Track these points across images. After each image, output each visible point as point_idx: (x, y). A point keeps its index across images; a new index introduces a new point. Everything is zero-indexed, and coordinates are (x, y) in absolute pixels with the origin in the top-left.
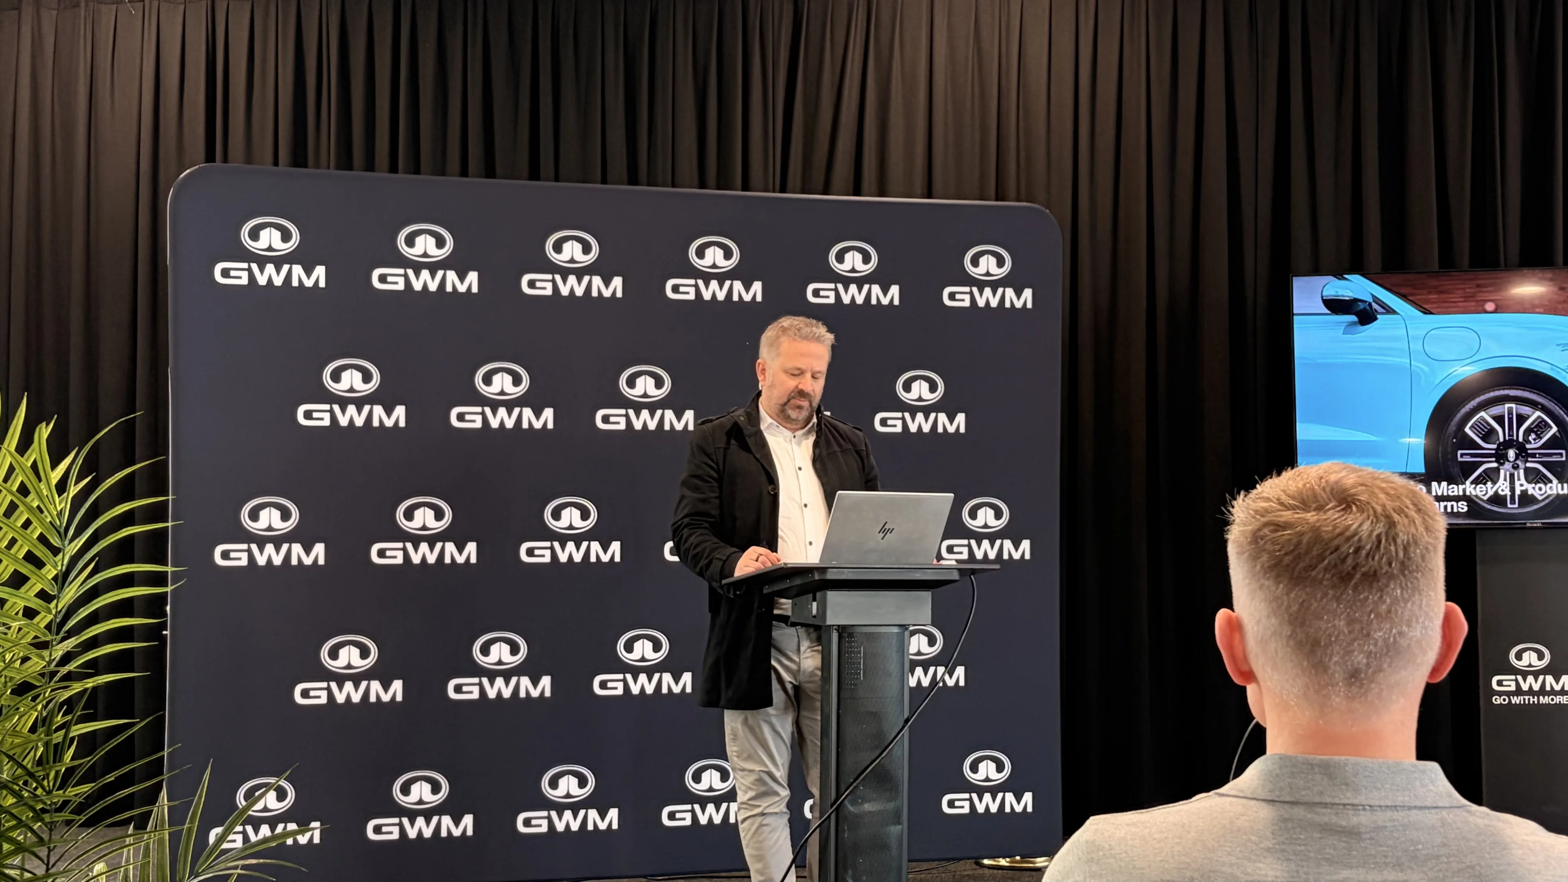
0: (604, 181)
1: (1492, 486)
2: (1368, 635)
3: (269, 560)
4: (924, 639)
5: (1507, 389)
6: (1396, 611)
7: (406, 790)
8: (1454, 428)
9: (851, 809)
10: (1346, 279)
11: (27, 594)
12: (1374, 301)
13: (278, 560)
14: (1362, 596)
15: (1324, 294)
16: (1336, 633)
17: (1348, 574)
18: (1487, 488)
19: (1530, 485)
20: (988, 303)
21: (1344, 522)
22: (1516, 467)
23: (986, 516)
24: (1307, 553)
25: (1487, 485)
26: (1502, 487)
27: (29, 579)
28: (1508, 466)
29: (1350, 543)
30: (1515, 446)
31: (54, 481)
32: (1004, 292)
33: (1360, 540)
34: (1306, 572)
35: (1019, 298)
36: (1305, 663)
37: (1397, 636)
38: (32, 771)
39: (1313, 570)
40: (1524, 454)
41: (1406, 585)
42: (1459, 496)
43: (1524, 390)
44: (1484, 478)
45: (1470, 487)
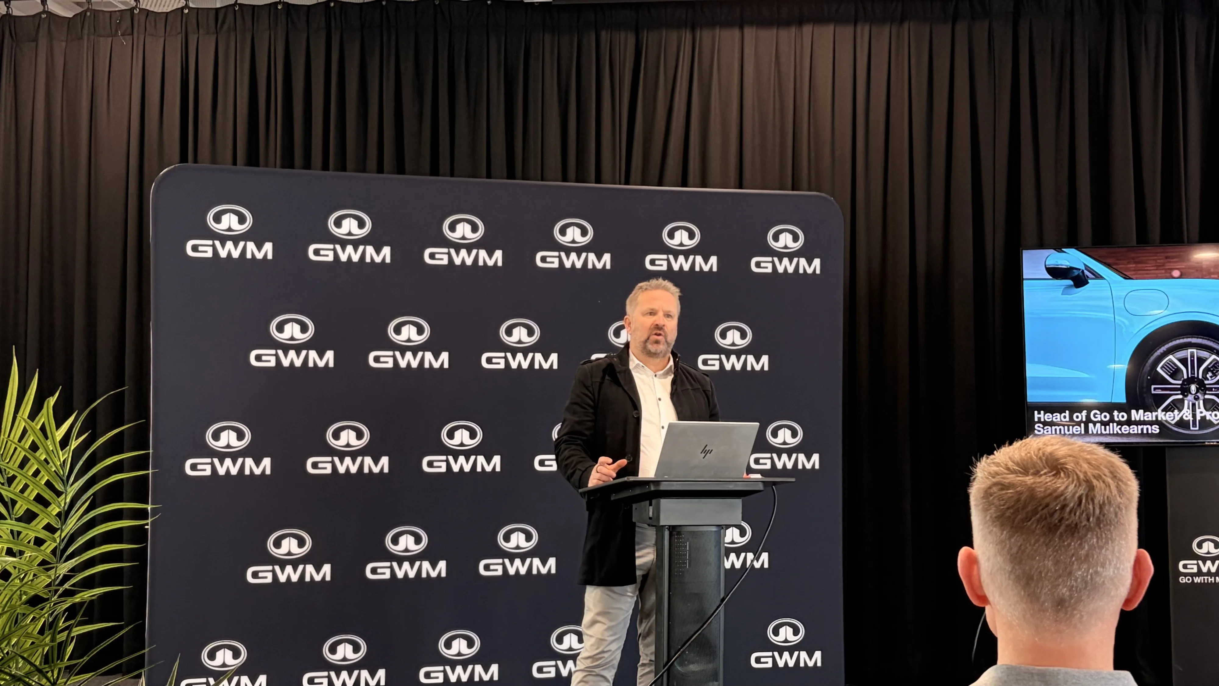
0: (489, 176)
1: (1178, 413)
2: (1070, 573)
3: (228, 471)
4: (737, 532)
5: (1189, 337)
6: (1093, 555)
7: (333, 650)
8: (1149, 368)
9: (679, 668)
10: (1065, 252)
11: (37, 526)
12: (1086, 269)
13: (234, 471)
14: (1066, 543)
15: (1047, 263)
16: (1046, 571)
17: (1055, 525)
18: (1174, 415)
19: (1208, 412)
20: (786, 269)
21: (1053, 485)
22: (1197, 399)
23: (784, 435)
24: (1024, 508)
25: (1174, 413)
26: (1186, 414)
27: (38, 515)
28: (1190, 397)
29: (1058, 501)
30: (1196, 382)
31: (58, 438)
32: (798, 261)
33: (1065, 499)
34: (1023, 523)
35: (810, 265)
36: (1023, 593)
37: (1093, 574)
38: (40, 667)
39: (1029, 521)
40: (1203, 388)
41: (1101, 535)
42: (1152, 421)
43: (1203, 338)
44: (1172, 407)
45: (1161, 414)
